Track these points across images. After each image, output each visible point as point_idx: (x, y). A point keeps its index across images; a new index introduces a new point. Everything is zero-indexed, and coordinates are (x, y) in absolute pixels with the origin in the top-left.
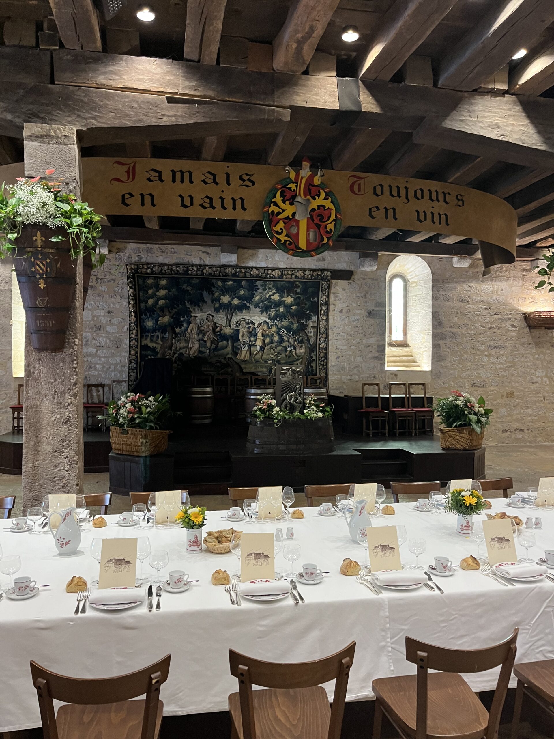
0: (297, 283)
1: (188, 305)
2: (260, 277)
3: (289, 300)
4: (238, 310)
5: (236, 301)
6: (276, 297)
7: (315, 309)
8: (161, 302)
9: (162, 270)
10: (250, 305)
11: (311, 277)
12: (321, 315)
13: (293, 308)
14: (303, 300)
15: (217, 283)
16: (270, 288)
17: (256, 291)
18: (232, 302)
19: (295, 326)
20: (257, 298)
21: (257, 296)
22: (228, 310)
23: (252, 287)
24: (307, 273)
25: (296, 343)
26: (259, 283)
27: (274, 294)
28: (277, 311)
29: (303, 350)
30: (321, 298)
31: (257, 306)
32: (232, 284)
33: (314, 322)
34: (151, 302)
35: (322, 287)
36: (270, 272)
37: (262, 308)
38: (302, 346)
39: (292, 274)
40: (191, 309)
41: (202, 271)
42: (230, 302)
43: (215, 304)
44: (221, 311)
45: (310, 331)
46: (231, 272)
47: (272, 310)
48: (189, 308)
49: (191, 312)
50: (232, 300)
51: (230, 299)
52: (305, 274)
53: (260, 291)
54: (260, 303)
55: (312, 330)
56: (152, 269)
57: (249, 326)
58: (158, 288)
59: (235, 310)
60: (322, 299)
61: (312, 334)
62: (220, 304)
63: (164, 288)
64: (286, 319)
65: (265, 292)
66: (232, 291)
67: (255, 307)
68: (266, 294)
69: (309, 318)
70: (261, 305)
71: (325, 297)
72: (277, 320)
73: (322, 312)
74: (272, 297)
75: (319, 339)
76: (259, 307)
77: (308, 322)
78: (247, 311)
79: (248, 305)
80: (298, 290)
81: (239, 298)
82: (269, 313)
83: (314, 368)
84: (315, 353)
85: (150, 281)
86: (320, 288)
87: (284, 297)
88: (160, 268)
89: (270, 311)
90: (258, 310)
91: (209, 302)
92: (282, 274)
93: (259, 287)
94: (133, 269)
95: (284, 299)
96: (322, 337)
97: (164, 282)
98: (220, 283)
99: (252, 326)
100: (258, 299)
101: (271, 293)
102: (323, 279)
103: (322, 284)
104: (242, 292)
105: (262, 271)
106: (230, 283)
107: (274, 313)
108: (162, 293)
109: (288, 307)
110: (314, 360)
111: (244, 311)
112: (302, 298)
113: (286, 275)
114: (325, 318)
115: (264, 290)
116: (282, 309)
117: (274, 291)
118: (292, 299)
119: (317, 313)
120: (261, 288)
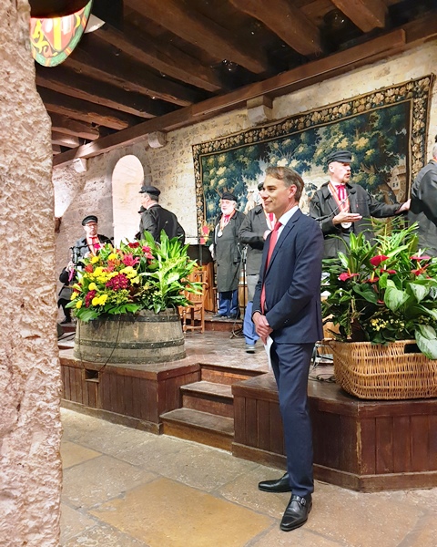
0: (374, 114)
1: (245, 180)
2: (323, 122)
3: (362, 142)
5: (294, 164)
6: (344, 144)
7: (402, 146)
8: (221, 182)
9: (221, 145)
10: (311, 164)
11: (396, 98)
12: (413, 153)
13: (369, 153)
14: (383, 137)
15: (273, 146)
16: (335, 133)
17: (318, 142)
20: (319, 152)
21: (319, 149)
23: (313, 139)
24: (390, 93)
26: (321, 131)
27: (340, 141)
30: (413, 125)
31: (319, 163)
32: (289, 143)
33: (402, 167)
34: (212, 183)
35: (414, 109)
36: (335, 110)
39: (367, 103)
40: (247, 184)
41: (258, 136)
45: (396, 182)
46: (289, 126)
48: (245, 183)
49: (247, 187)
50: (290, 163)
51: (287, 163)
52: (385, 97)
53: (322, 141)
54: (322, 158)
55: (399, 181)
56: (212, 146)
58: (217, 166)
60: (415, 127)
61: (399, 187)
63: (223, 165)
65: (330, 140)
67: (317, 165)
68: (330, 143)
69: (393, 162)
70: (323, 160)
73: (415, 148)
74: (339, 145)
76: (322, 164)
77: (392, 169)
78: (307, 172)
79: (308, 164)
80: (376, 125)
81: (298, 157)
85: (211, 160)
86: (411, 111)
87: (354, 141)
90: (321, 167)
92: (352, 107)
93: (322, 136)
94: (198, 150)
95: (355, 143)
97: (222, 159)
98: (276, 146)
99: (313, 191)
100: (321, 153)
101: (337, 140)
102: (415, 95)
103: (415, 104)
104: (301, 149)
105: (325, 113)
106: (287, 142)
108: (221, 171)
109: (360, 153)
112: (381, 134)
113: (357, 107)
114: (419, 156)
115: (327, 138)
117: (341, 136)
118: (367, 140)
120: (324, 137)
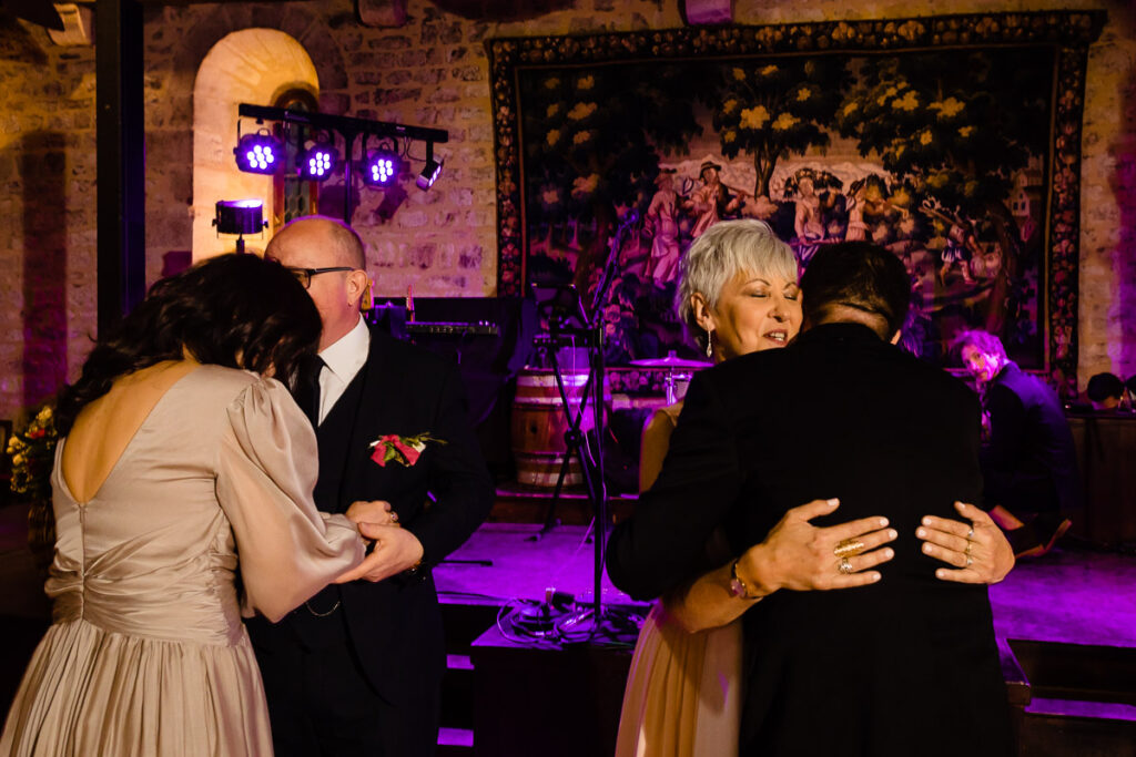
0: (979, 55)
1: (650, 140)
2: (861, 46)
3: (950, 108)
4: (791, 147)
5: (785, 122)
6: (910, 102)
7: (1036, 132)
8: (582, 137)
9: (582, 49)
10: (828, 130)
11: (1026, 34)
12: (1056, 149)
13: (965, 132)
14: (998, 106)
15: (730, 74)
16: (888, 77)
17: (847, 89)
18: (775, 126)
19: (969, 188)
20: (850, 108)
21: (849, 102)
22: (762, 148)
23: (833, 80)
24: (1012, 23)
25: (971, 239)
26: (855, 65)
27: (901, 94)
28: (909, 144)
29: (993, 263)
30: (1059, 97)
31: (847, 131)
32: (773, 73)
33: (1033, 173)
34: (553, 137)
35: (1062, 64)
36: (889, 28)
37: (862, 136)
38: (991, 250)
39: (963, 29)
40: (656, 152)
41: (690, 44)
42: (767, 124)
43: (725, 133)
44: (742, 152)
45: (1020, 202)
46: (773, 38)
47: (895, 141)
48: (652, 148)
49: (657, 159)
50: (774, 118)
51: (767, 117)
52: (1002, 28)
53: (859, 87)
54: (857, 124)
55: (1026, 199)
56: (556, 50)
57: (822, 191)
58: (571, 98)
59: (782, 146)
60: (1063, 101)
61: (1026, 212)
62: (740, 132)
63: (586, 97)
64: (939, 168)
65: (877, 89)
66: (775, 96)
67: (844, 136)
68: (877, 95)
69: (1020, 163)
70: (860, 128)
71: (1069, 94)
72: (910, 171)
73: (1061, 143)
74: (897, 104)
75: (1052, 227)
76: (855, 135)
77: (1013, 174)
78: (818, 148)
79: (822, 129)
80: (982, 78)
81: (796, 110)
82: (886, 150)
83: (1033, 319)
84: (1035, 271)
85: (552, 83)
86: (1056, 68)
87: (934, 101)
88: (577, 45)
89: (889, 145)
90: (852, 143)
91: (708, 127)
92: (929, 30)
93: (856, 75)
94: (508, 54)
95: (934, 106)
96: (1061, 221)
97: (586, 83)
98: (739, 74)
99: (833, 191)
100: (854, 112)
101: (892, 92)
102: (1064, 39)
103: (1062, 56)
104: (804, 94)
105: (866, 30)
106: (769, 70)
107: (901, 149)
108: (583, 111)
109: (945, 129)
110: (1031, 293)
111: (810, 149)
112: (994, 101)
113: (940, 34)
114: (1070, 160)
115: (872, 83)
116: (926, 138)
117: (902, 85)
118: (962, 105)
119: (1042, 148)
120: (862, 79)
